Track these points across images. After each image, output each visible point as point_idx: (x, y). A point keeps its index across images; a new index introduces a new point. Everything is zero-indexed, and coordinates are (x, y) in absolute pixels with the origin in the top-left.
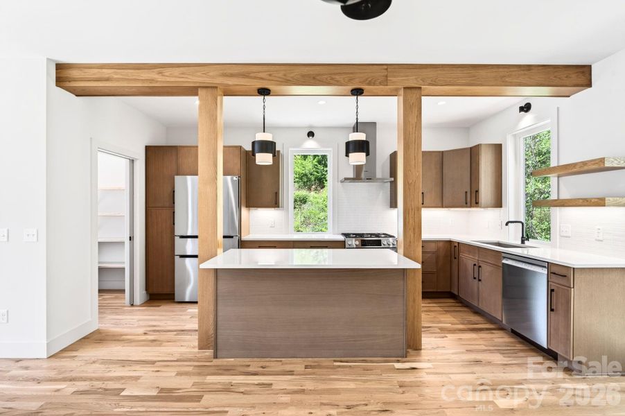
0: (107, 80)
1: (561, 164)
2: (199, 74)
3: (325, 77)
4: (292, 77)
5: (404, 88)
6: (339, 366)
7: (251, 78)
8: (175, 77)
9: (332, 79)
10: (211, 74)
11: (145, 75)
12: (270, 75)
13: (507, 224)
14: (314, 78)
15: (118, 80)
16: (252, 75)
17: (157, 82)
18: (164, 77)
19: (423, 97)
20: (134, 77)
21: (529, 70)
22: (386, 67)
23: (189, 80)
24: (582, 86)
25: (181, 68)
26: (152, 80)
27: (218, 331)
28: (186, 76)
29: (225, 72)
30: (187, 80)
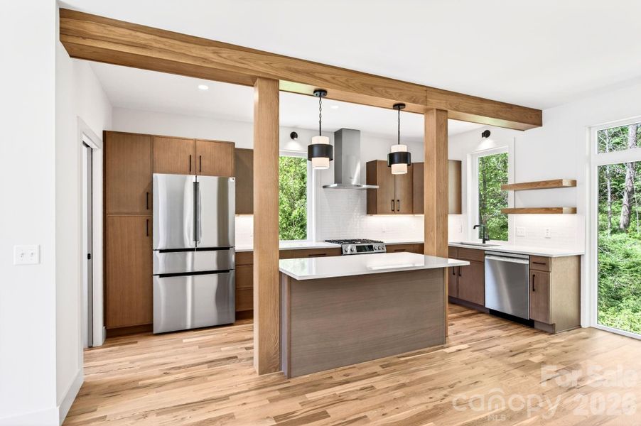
0: (144, 47)
1: (517, 182)
2: (262, 63)
3: (381, 89)
4: (353, 84)
5: (437, 110)
6: (407, 361)
7: (315, 77)
8: (235, 61)
9: (386, 92)
10: (275, 65)
11: (196, 51)
12: (333, 78)
13: (474, 228)
14: (372, 88)
15: (160, 50)
16: (316, 75)
17: (212, 62)
18: (220, 58)
19: (449, 120)
20: (183, 51)
21: (512, 108)
22: (425, 89)
23: (250, 68)
24: (534, 124)
25: (242, 53)
26: (205, 60)
27: (292, 348)
28: (247, 62)
29: (290, 66)
30: (245, 66)
